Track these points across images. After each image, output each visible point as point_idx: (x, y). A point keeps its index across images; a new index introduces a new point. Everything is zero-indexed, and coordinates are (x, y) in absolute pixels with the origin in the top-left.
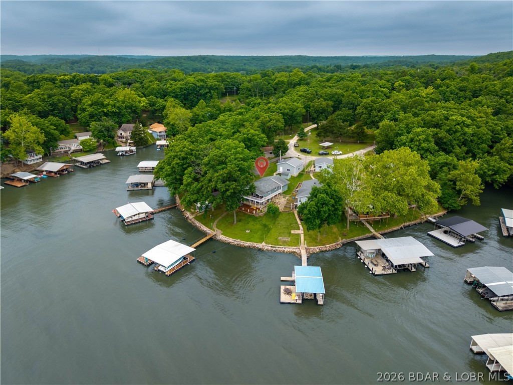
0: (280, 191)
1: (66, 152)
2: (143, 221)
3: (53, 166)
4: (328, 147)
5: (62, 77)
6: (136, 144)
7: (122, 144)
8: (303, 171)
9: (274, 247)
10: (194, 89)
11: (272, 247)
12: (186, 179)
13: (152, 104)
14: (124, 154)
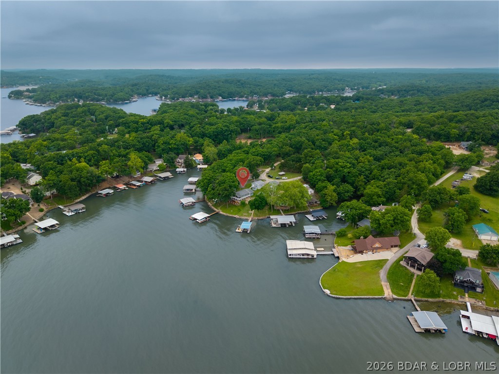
0: (249, 195)
1: (151, 171)
2: (191, 205)
3: (148, 179)
4: (283, 175)
5: (142, 120)
6: (186, 167)
7: (179, 167)
8: (264, 187)
10: (221, 132)
12: (209, 189)
13: (196, 142)
14: (180, 173)
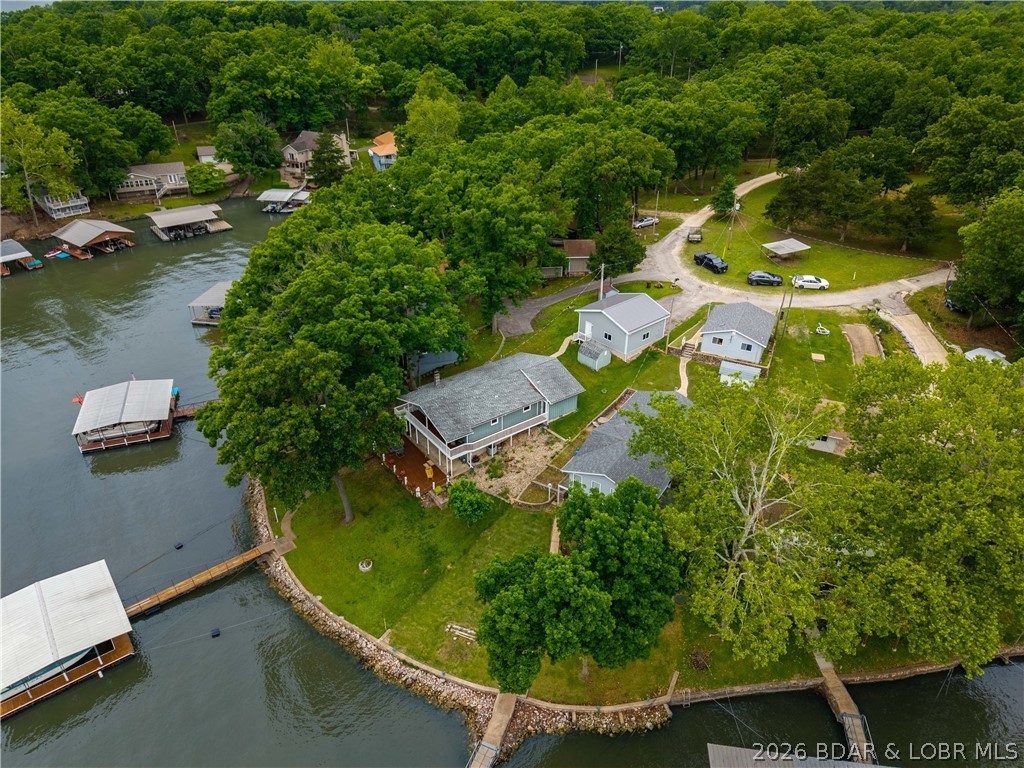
0: (546, 417)
5: (237, 9)
6: (319, 184)
7: (292, 182)
8: (661, 344)
9: (411, 666)
11: (404, 662)
13: (390, 82)
14: (278, 210)
